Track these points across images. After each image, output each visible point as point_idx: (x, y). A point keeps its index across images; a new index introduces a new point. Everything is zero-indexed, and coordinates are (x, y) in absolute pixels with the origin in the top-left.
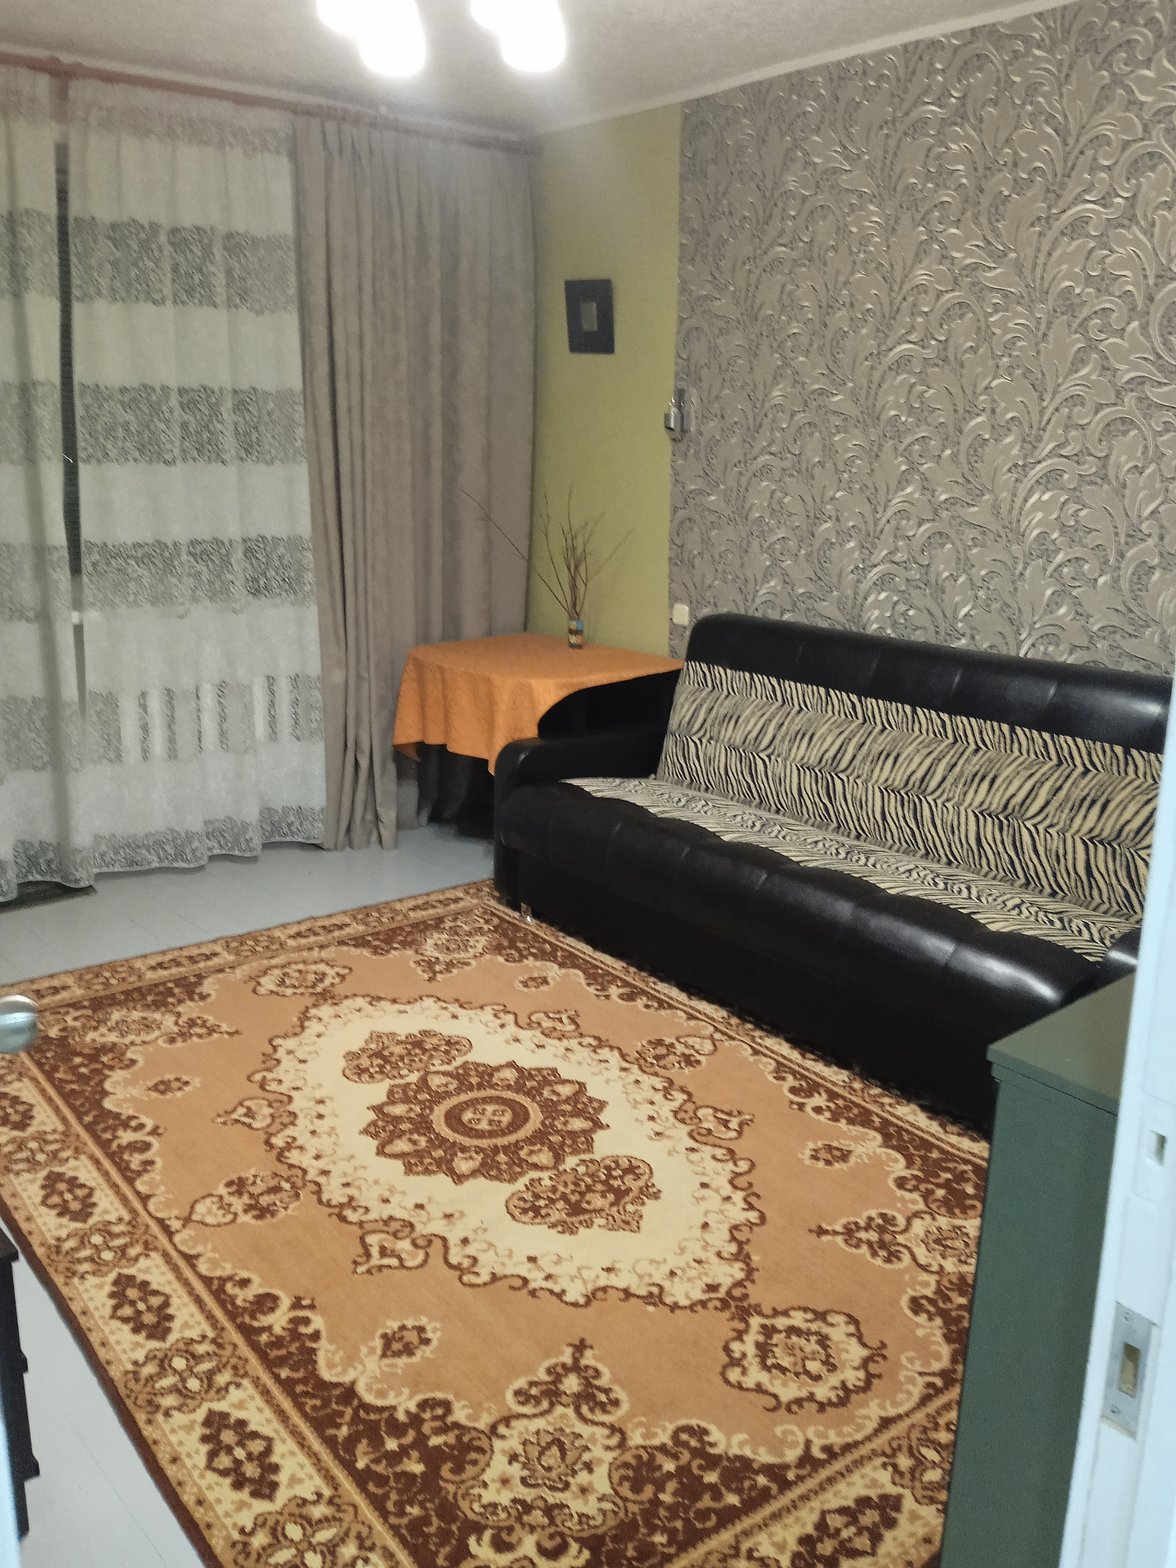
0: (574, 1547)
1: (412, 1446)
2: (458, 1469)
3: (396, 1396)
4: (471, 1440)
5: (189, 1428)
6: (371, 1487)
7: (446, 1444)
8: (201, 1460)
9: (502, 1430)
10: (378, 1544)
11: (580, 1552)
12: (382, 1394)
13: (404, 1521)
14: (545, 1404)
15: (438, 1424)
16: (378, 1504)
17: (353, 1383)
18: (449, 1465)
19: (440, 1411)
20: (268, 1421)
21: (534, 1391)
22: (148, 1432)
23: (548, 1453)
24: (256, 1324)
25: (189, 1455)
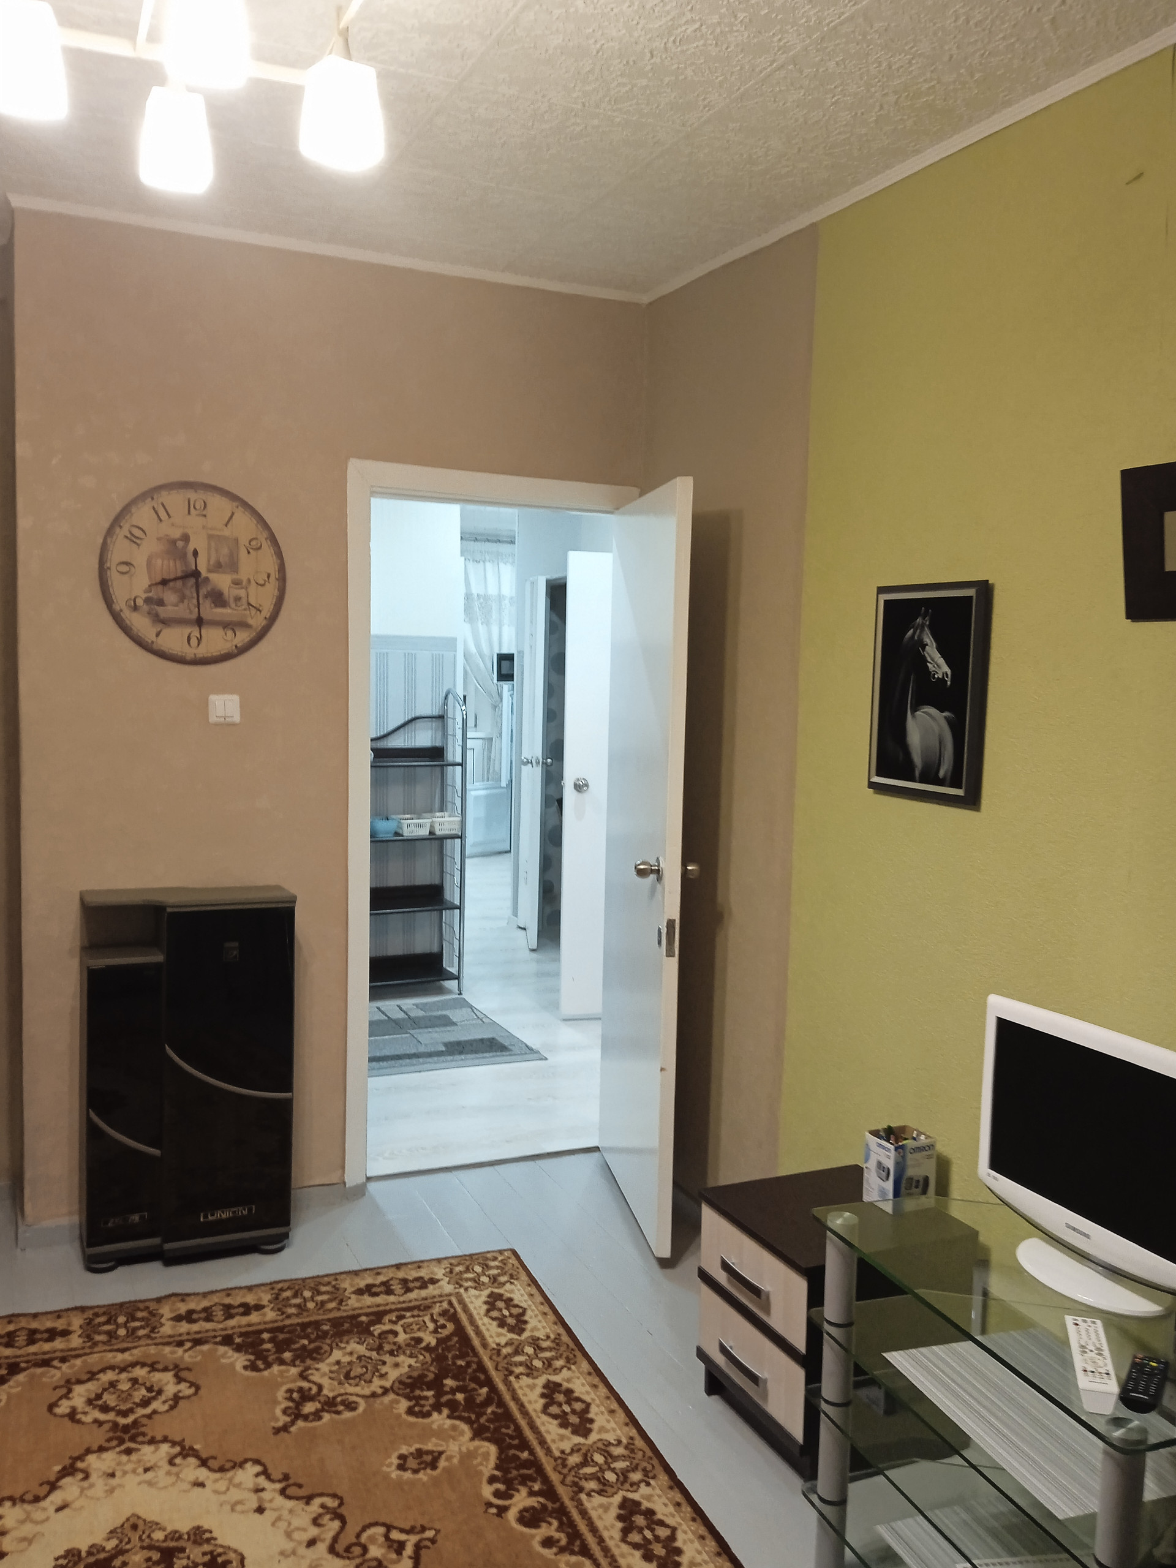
0: (376, 1333)
1: (447, 1393)
2: (422, 1376)
3: (444, 1424)
4: (405, 1389)
5: (602, 1429)
6: (482, 1377)
7: (422, 1390)
8: (594, 1409)
9: (380, 1391)
10: (488, 1351)
11: (374, 1330)
12: (454, 1428)
13: (468, 1359)
14: (339, 1399)
15: (422, 1402)
16: (482, 1368)
17: (472, 1439)
18: (428, 1379)
19: (417, 1409)
20: (543, 1424)
21: (341, 1408)
22: (633, 1432)
23: (358, 1374)
24: (542, 1500)
25: (602, 1413)
